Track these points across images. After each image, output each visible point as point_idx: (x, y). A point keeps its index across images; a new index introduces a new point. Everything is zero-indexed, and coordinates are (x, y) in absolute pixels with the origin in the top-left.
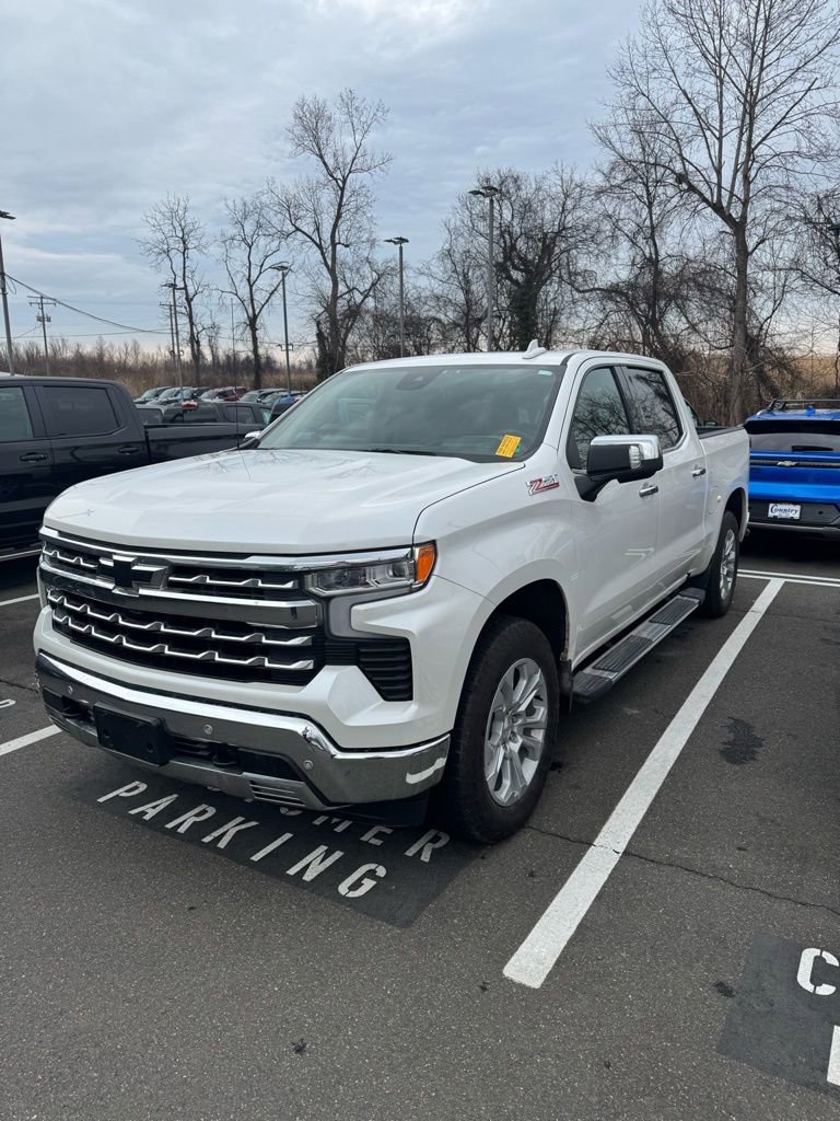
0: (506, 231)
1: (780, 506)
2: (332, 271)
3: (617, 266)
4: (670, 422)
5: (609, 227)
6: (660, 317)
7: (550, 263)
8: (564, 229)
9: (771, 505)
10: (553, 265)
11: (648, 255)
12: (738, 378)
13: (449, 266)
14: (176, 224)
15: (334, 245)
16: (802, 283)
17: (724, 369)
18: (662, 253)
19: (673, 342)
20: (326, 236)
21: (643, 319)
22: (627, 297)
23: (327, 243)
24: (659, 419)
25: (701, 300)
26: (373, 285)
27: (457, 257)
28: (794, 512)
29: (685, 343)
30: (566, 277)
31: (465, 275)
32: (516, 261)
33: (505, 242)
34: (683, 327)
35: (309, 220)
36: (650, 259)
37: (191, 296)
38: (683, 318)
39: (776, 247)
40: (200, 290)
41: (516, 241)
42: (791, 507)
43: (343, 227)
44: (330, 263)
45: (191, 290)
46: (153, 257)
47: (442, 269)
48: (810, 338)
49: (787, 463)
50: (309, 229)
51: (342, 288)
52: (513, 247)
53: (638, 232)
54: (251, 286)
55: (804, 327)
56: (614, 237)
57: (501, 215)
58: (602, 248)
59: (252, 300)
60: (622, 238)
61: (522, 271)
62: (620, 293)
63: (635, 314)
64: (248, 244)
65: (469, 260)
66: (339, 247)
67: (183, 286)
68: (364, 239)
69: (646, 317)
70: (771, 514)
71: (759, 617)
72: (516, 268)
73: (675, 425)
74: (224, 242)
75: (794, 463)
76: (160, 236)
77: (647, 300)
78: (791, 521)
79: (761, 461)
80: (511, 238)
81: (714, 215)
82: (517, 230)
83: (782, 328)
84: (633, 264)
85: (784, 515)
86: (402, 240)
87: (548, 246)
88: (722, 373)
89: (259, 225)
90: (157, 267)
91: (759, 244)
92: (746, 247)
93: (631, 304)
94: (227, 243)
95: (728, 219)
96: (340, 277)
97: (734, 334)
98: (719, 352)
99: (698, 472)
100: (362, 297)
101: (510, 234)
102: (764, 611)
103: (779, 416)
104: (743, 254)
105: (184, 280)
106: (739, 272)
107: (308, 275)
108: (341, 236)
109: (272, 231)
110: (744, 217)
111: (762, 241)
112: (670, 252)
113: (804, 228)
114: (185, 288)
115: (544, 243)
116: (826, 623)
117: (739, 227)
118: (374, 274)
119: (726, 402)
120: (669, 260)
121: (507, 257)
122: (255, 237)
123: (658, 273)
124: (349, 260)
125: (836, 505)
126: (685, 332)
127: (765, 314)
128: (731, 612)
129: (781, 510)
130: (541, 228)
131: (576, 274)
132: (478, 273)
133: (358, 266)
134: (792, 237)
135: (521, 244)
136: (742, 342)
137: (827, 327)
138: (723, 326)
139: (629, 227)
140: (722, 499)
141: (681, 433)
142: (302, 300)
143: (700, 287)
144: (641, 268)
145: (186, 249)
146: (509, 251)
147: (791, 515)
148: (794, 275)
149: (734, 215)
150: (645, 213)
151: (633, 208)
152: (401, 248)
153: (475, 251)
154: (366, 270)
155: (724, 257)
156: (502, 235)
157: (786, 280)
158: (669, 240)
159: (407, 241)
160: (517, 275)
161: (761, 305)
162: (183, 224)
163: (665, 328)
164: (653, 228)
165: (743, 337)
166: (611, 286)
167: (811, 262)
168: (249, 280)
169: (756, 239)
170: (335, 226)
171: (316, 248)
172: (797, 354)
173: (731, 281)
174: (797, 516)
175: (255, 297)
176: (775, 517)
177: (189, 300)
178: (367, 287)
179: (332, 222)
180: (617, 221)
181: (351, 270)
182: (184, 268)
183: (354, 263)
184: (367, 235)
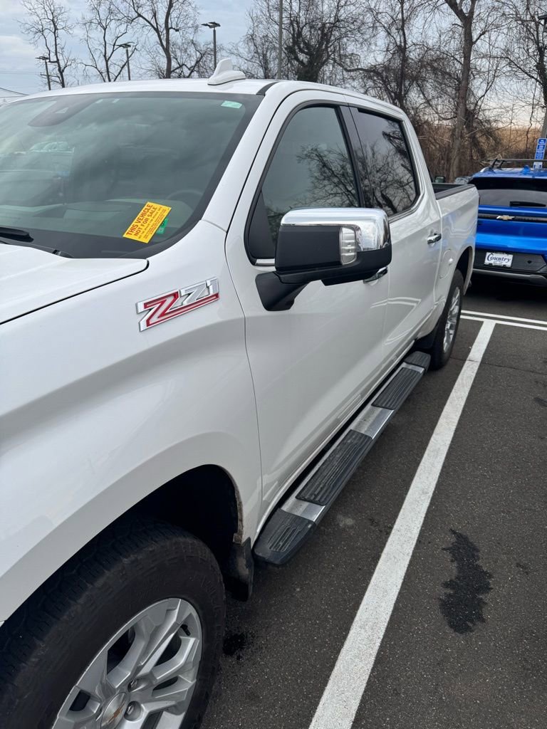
0: (294, 21)
1: (496, 255)
2: (166, 50)
3: (375, 53)
4: (407, 177)
5: (371, 20)
6: (405, 94)
7: (327, 47)
8: (338, 21)
9: (488, 254)
10: (329, 49)
11: (398, 43)
12: (457, 143)
13: (252, 48)
14: (47, 8)
15: (168, 29)
16: (509, 69)
17: (447, 135)
18: (409, 42)
19: (413, 113)
20: (161, 21)
21: (393, 94)
22: (382, 78)
23: (162, 28)
24: (397, 175)
25: (435, 81)
26: (197, 62)
27: (258, 41)
28: (506, 260)
29: (421, 114)
30: (337, 59)
31: (264, 56)
32: (302, 45)
33: (294, 30)
34: (421, 102)
35: (148, 8)
36: (399, 47)
37: (62, 67)
38: (421, 95)
39: (493, 38)
40: (69, 63)
41: (302, 29)
42: (505, 256)
43: (174, 14)
44: (164, 43)
45: (62, 64)
46: (31, 35)
47: (247, 50)
48: (510, 112)
49: (506, 217)
50: (149, 16)
51: (174, 64)
52: (300, 34)
53: (392, 24)
54: (107, 61)
55: (507, 104)
56: (374, 27)
57: (291, 7)
58: (366, 37)
59: (108, 72)
60: (380, 29)
61: (306, 54)
62: (378, 74)
63: (387, 89)
64: (103, 27)
65: (267, 44)
66: (171, 31)
67: (55, 60)
68: (190, 25)
69: (395, 93)
70: (487, 262)
71: (476, 367)
72: (302, 51)
73: (411, 179)
74: (85, 24)
75: (511, 218)
76: (36, 18)
77: (396, 80)
78: (504, 268)
79: (486, 215)
80: (298, 27)
81: (450, 10)
82: (302, 19)
83: (492, 104)
84: (387, 50)
85: (498, 263)
86: (215, 25)
87: (326, 35)
88: (446, 139)
89: (111, 12)
90: (35, 43)
91: (481, 35)
92: (471, 37)
93: (384, 82)
94: (87, 25)
95: (459, 13)
96: (172, 55)
97: (457, 107)
98: (445, 121)
99: (433, 238)
100: (189, 72)
101: (298, 23)
102: (480, 360)
103: (498, 173)
104: (469, 42)
105: (56, 54)
106: (465, 57)
107: (149, 53)
108: (173, 22)
109: (120, 16)
110: (472, 12)
111: (484, 33)
112: (415, 41)
113: (514, 24)
114: (58, 61)
115: (323, 31)
116: (537, 376)
117: (467, 20)
118: (198, 54)
119: (448, 160)
120: (413, 48)
121: (295, 42)
122: (108, 21)
123: (405, 60)
124: (179, 41)
125: (543, 256)
126: (422, 106)
127: (480, 93)
128: (451, 361)
129: (496, 259)
130: (321, 19)
131: (345, 56)
132: (274, 54)
133: (185, 46)
134: (505, 31)
135: (306, 31)
136: (463, 114)
137: (524, 104)
138: (449, 101)
139: (386, 20)
140: (453, 261)
141: (418, 193)
142: (145, 73)
143: (435, 70)
144: (393, 54)
145: (56, 29)
146: (297, 36)
147: (504, 263)
148: (504, 63)
149: (465, 11)
150: (398, 8)
151: (389, 4)
152: (214, 31)
153: (271, 36)
154: (192, 50)
155: (454, 45)
156: (291, 24)
157: (497, 66)
158: (415, 30)
159: (219, 26)
160: (302, 57)
161: (478, 86)
162: (52, 9)
163: (408, 103)
164: (403, 21)
165: (463, 110)
166: (371, 68)
167: (518, 52)
168: (105, 56)
169: (479, 32)
170: (168, 14)
171: (154, 32)
172: (500, 125)
173: (458, 66)
174: (509, 264)
175: (110, 70)
176: (491, 264)
177: (61, 72)
178: (193, 63)
179: (166, 11)
180: (377, 14)
181: (181, 50)
182: (56, 45)
183: (183, 44)
184: (192, 22)
